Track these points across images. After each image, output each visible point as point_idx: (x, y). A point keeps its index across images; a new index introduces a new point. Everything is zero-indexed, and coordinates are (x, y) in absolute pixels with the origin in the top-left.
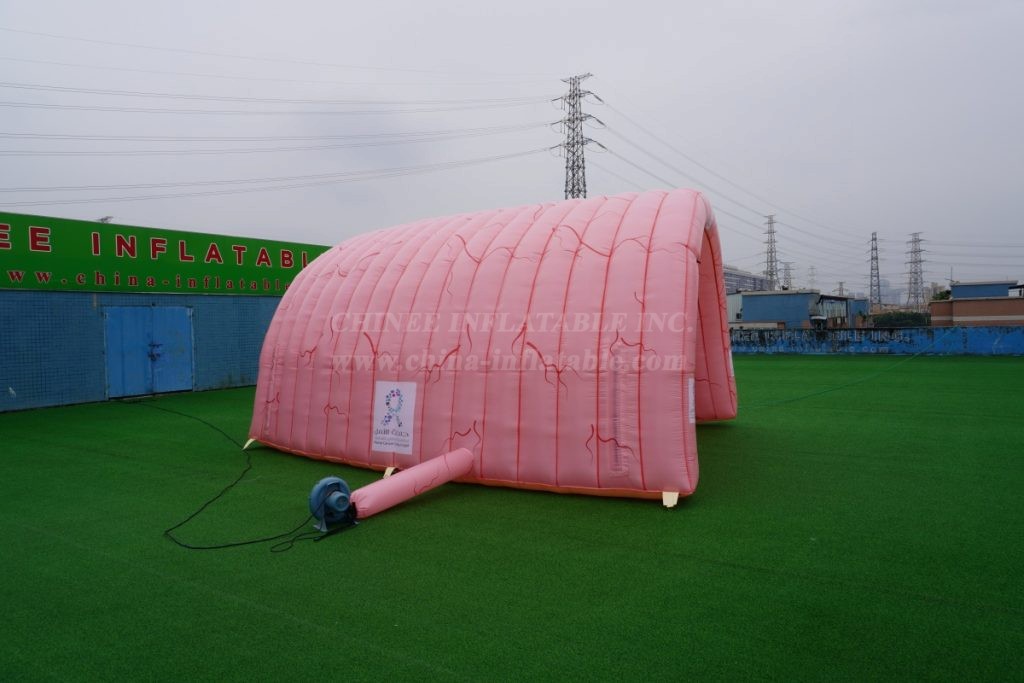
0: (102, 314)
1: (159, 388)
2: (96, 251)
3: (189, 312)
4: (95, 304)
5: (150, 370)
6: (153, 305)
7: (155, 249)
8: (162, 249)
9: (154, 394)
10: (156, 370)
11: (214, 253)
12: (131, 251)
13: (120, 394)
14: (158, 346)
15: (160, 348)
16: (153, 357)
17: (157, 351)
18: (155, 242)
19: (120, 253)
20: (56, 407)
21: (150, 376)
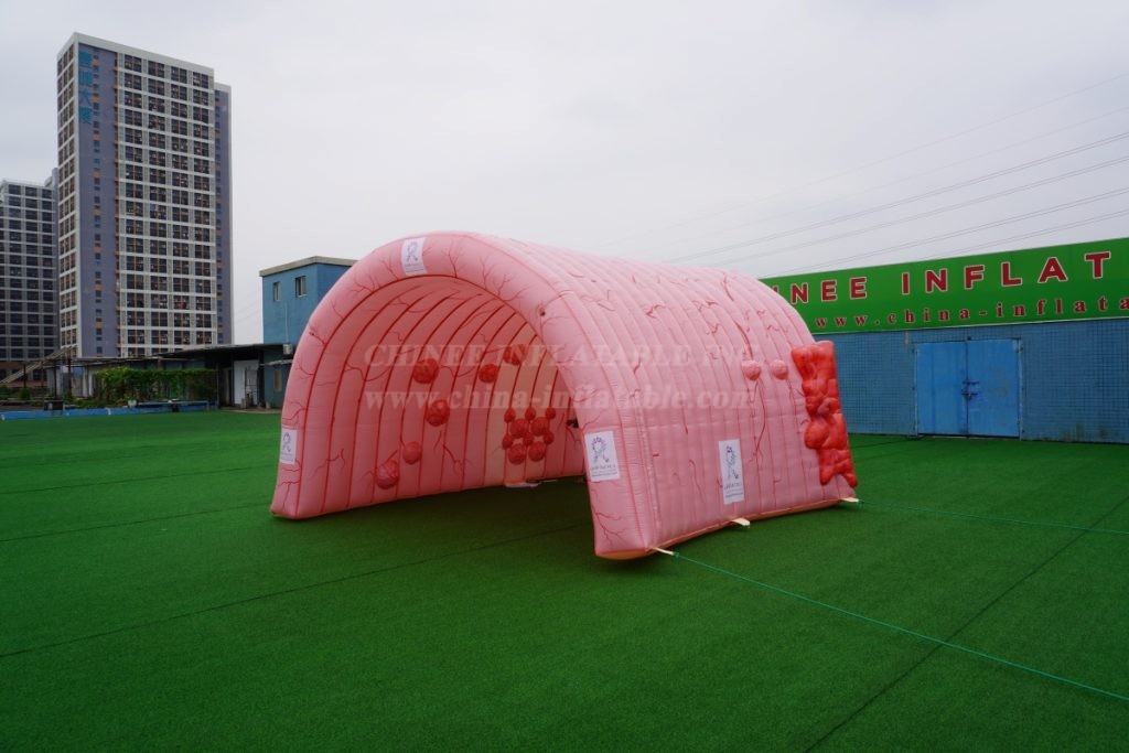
0: (913, 351)
1: (975, 430)
2: (906, 291)
3: (1016, 345)
4: (907, 341)
5: (964, 410)
6: (969, 339)
7: (969, 278)
8: (979, 277)
9: (968, 436)
10: (971, 410)
11: (1052, 269)
12: (942, 285)
13: (930, 431)
14: (974, 384)
15: (977, 386)
16: (968, 396)
17: (972, 389)
18: (969, 270)
19: (929, 289)
20: (872, 435)
21: (965, 416)
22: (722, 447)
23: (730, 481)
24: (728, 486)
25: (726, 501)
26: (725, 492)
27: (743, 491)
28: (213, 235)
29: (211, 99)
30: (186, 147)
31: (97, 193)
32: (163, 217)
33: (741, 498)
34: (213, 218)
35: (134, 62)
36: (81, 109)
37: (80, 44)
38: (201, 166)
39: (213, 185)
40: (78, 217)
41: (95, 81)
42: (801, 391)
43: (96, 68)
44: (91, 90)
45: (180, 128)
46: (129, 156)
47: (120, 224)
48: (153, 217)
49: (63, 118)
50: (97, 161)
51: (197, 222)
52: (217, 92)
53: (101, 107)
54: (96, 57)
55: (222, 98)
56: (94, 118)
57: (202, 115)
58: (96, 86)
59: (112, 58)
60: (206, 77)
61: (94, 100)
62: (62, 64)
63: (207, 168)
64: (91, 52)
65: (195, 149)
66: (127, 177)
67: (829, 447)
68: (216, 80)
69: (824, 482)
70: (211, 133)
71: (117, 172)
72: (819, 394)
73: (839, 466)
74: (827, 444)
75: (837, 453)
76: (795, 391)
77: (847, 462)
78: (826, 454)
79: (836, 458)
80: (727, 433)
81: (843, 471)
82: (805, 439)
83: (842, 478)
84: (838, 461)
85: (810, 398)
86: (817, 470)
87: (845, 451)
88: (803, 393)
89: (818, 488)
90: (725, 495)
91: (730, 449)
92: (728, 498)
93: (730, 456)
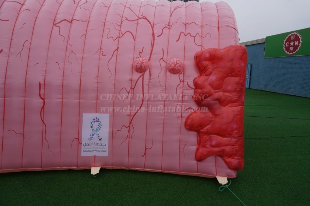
22: (87, 118)
23: (91, 142)
24: (86, 145)
25: (83, 154)
26: (83, 148)
27: (107, 150)
33: (106, 154)
42: (192, 84)
67: (208, 133)
69: (200, 159)
72: (208, 89)
73: (216, 149)
74: (208, 130)
75: (216, 139)
76: (186, 84)
77: (228, 149)
78: (206, 137)
79: (214, 143)
80: (97, 109)
81: (222, 155)
82: (186, 122)
83: (220, 159)
84: (217, 145)
85: (199, 91)
86: (194, 148)
87: (228, 139)
88: (193, 86)
89: (195, 162)
90: (82, 150)
91: (97, 120)
92: (86, 152)
93: (96, 125)
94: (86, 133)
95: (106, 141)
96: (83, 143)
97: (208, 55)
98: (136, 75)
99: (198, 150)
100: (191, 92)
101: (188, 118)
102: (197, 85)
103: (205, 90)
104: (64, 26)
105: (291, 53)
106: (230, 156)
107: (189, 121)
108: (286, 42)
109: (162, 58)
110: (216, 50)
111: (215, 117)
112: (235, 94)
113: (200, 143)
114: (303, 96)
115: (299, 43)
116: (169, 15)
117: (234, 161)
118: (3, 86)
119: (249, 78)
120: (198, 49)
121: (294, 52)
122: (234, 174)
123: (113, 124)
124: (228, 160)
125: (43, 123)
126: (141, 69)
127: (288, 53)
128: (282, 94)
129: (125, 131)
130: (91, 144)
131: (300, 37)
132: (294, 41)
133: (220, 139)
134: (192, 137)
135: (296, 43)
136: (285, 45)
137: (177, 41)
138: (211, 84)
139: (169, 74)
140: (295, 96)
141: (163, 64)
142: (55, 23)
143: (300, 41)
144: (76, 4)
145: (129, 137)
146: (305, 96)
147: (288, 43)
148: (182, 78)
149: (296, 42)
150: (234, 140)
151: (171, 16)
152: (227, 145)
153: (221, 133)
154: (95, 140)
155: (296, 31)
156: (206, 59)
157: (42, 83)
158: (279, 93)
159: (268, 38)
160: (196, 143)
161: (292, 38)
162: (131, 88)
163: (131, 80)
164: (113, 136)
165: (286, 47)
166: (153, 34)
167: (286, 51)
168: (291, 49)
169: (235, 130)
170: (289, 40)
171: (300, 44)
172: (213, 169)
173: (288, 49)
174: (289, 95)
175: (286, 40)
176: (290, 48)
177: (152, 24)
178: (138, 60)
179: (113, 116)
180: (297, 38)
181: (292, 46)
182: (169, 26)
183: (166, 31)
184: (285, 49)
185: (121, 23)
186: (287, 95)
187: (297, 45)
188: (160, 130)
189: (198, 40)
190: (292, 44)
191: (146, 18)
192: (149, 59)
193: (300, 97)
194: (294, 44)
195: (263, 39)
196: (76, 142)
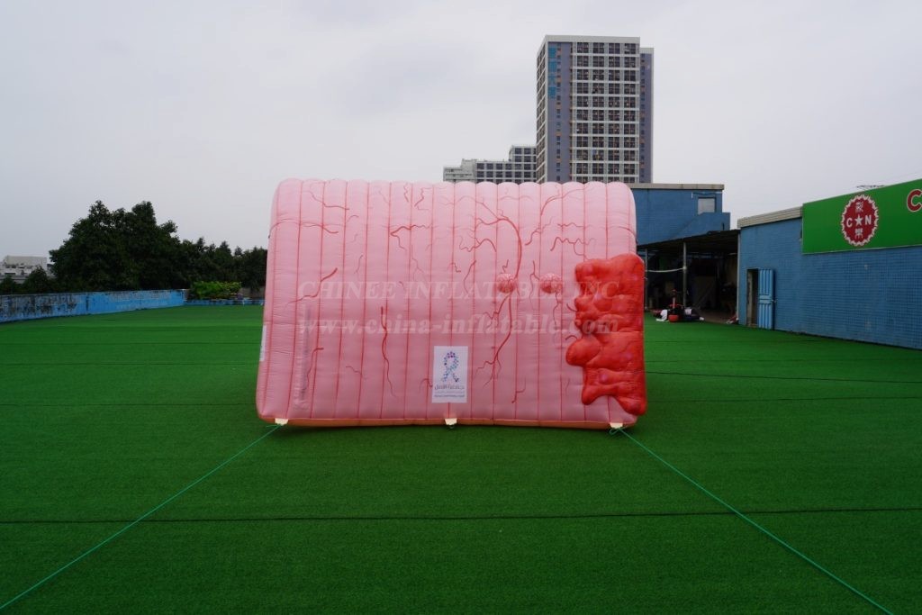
22: (440, 351)
23: (445, 383)
24: (438, 387)
25: (435, 400)
26: (434, 392)
27: (466, 394)
28: (637, 169)
29: (638, 62)
30: (618, 103)
31: (559, 147)
32: (601, 159)
33: (464, 400)
34: (637, 155)
35: (583, 46)
36: (549, 89)
37: (549, 43)
38: (630, 116)
39: (637, 130)
40: (546, 165)
41: (559, 67)
42: (572, 305)
43: (559, 57)
44: (556, 74)
45: (614, 89)
46: (579, 117)
47: (573, 168)
48: (594, 159)
49: (540, 97)
50: (559, 124)
51: (626, 159)
52: (643, 55)
53: (562, 85)
54: (559, 49)
55: (647, 59)
56: (557, 93)
57: (630, 76)
58: (559, 70)
59: (569, 47)
60: (634, 45)
61: (557, 80)
62: (540, 58)
63: (634, 117)
64: (556, 46)
65: (625, 104)
66: (578, 132)
67: (596, 366)
68: (641, 46)
69: (588, 401)
70: (637, 89)
71: (571, 129)
72: (593, 310)
73: (608, 387)
74: (595, 362)
75: (607, 374)
76: (565, 306)
77: (621, 385)
78: (593, 372)
79: (604, 378)
80: (451, 339)
81: (614, 394)
82: (568, 353)
83: (613, 400)
84: (608, 382)
85: (582, 313)
86: (580, 388)
87: (622, 373)
88: (575, 309)
89: (580, 406)
90: (434, 394)
91: (452, 355)
92: (438, 397)
93: (450, 361)
94: (438, 372)
95: (464, 383)
96: (435, 385)
97: (590, 269)
98: (500, 297)
99: (584, 389)
100: (572, 315)
101: (570, 349)
102: (579, 307)
103: (589, 312)
104: (403, 234)
105: (859, 243)
106: (626, 394)
107: (572, 352)
108: (847, 217)
109: (534, 274)
110: (600, 261)
111: (604, 346)
112: (627, 316)
113: (587, 381)
114: (892, 344)
115: (873, 218)
116: (539, 213)
117: (631, 401)
118: (340, 312)
119: (769, 304)
120: (579, 261)
121: (865, 241)
122: (632, 419)
123: (472, 360)
124: (623, 399)
125: (385, 358)
126: (508, 288)
127: (853, 242)
128: (848, 340)
129: (489, 369)
130: (445, 387)
131: (874, 207)
132: (862, 215)
133: (612, 374)
134: (577, 374)
135: (868, 220)
136: (845, 223)
137: (551, 250)
138: (597, 305)
139: (542, 293)
140: (876, 344)
141: (536, 282)
142: (391, 231)
143: (876, 214)
144: (409, 200)
145: (493, 377)
146: (896, 344)
147: (850, 219)
148: (559, 298)
149: (866, 217)
150: (629, 373)
151: (541, 214)
152: (620, 381)
153: (612, 365)
154: (451, 381)
155: (865, 193)
156: (589, 274)
157: (384, 307)
158: (842, 339)
159: (807, 208)
160: (582, 381)
161: (859, 208)
162: (495, 313)
163: (495, 302)
164: (472, 376)
165: (846, 229)
166: (520, 241)
167: (848, 239)
168: (859, 232)
169: (631, 360)
170: (852, 213)
171: (875, 222)
172: (606, 414)
173: (851, 232)
174: (863, 342)
175: (845, 212)
176: (857, 231)
177: (516, 226)
178: (502, 276)
179: (473, 350)
180: (868, 209)
181: (859, 227)
182: (540, 230)
183: (536, 237)
184: (845, 233)
185: (476, 228)
186: (860, 342)
187: (870, 223)
188: (535, 365)
189: (579, 248)
190: (859, 220)
191: (507, 220)
192: (517, 276)
193: (885, 345)
194: (863, 221)
195: (796, 209)
196: (425, 384)
